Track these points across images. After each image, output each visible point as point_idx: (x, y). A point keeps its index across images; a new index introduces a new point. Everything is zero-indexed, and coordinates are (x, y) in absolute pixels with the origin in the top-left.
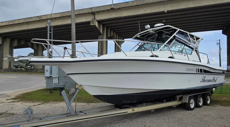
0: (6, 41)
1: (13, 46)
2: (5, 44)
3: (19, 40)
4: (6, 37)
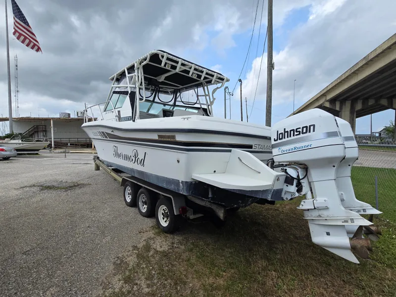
0: (345, 105)
1: (356, 110)
2: (343, 110)
3: (365, 100)
4: (345, 100)
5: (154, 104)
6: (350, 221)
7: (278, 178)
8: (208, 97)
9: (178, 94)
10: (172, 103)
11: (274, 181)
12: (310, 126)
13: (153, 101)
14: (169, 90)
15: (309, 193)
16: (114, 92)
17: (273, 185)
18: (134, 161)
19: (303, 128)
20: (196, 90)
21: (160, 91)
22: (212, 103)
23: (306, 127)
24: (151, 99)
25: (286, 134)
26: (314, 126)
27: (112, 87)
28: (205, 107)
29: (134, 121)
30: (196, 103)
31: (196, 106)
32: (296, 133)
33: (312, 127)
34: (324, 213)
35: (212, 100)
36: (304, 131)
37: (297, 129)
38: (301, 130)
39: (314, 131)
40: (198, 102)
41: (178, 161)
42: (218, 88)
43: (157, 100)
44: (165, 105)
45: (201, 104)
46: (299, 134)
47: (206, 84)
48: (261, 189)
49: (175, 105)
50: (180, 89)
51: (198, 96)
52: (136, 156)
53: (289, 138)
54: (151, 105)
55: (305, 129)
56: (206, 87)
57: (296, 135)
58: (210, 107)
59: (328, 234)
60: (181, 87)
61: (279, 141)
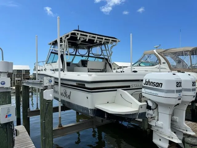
5: (76, 57)
6: (171, 137)
7: (141, 107)
8: (108, 51)
9: (90, 49)
10: (87, 55)
11: (139, 109)
12: (160, 83)
13: (75, 55)
14: (85, 47)
15: (157, 117)
16: (52, 53)
17: (139, 110)
18: (64, 96)
19: (157, 83)
20: (101, 46)
21: (79, 48)
22: (111, 55)
23: (158, 83)
24: (74, 53)
25: (149, 83)
26: (162, 84)
27: (50, 49)
28: (107, 57)
29: (64, 72)
30: (101, 55)
31: (101, 56)
32: (153, 85)
33: (161, 85)
34: (160, 130)
35: (110, 53)
36: (157, 85)
37: (154, 83)
38: (155, 84)
39: (161, 87)
40: (102, 54)
41: (87, 98)
42: (114, 46)
43: (77, 54)
44: (82, 56)
45: (104, 56)
46: (154, 86)
47: (106, 43)
48: (131, 113)
49: (89, 56)
50: (91, 46)
51: (102, 51)
52: (65, 93)
53: (150, 86)
54: (74, 57)
55: (157, 84)
56: (106, 45)
57: (153, 86)
58: (109, 57)
59: (160, 140)
60: (92, 45)
61: (145, 85)
